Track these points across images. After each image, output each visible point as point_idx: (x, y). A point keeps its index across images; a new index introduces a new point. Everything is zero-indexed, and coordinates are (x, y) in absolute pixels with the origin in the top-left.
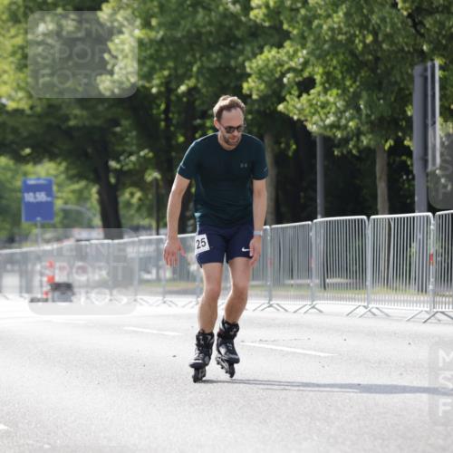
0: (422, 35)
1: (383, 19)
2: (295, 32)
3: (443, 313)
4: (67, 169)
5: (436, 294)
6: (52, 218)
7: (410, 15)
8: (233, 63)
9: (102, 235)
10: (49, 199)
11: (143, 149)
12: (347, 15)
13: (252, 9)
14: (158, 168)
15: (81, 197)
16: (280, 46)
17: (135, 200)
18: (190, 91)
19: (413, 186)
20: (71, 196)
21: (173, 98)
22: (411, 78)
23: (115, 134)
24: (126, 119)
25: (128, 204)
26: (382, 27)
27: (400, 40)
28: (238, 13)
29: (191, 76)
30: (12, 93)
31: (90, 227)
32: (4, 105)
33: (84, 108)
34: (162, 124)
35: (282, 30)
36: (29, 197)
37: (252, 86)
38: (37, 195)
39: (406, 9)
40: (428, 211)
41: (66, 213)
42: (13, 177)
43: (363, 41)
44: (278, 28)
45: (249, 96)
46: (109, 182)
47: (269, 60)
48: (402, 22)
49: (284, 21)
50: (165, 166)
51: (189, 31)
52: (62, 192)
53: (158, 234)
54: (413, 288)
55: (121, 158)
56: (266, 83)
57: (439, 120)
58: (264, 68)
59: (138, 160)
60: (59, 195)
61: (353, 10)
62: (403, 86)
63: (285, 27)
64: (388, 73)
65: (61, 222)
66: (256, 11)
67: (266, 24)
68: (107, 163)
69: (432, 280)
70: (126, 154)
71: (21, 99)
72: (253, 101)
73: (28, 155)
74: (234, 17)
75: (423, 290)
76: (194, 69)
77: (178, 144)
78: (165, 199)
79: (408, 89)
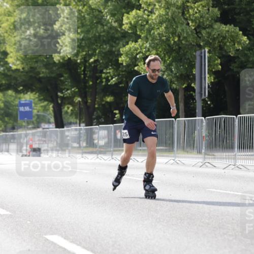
0: (200, 38)
1: (183, 30)
2: (142, 36)
3: (208, 163)
4: (39, 96)
5: (205, 154)
6: (32, 119)
7: (195, 29)
8: (114, 49)
9: (54, 127)
10: (31, 110)
11: (73, 88)
12: (165, 28)
13: (123, 25)
14: (80, 96)
15: (45, 109)
16: (136, 41)
17: (69, 111)
18: (95, 61)
19: (196, 105)
20: (40, 108)
21: (87, 64)
22: (195, 56)
23: (61, 80)
24: (66, 74)
25: (67, 112)
26: (183, 34)
27: (190, 39)
28: (116, 27)
29: (95, 55)
30: (14, 62)
31: (49, 123)
32: (11, 67)
33: (47, 69)
34: (82, 76)
35: (137, 34)
36: (22, 109)
37: (123, 59)
38: (25, 108)
39: (193, 26)
40: (202, 116)
41: (38, 116)
42: (14, 100)
43: (173, 40)
44: (135, 33)
45: (122, 64)
46: (58, 102)
47: (131, 48)
48: (191, 32)
49: (138, 30)
50: (83, 95)
51: (95, 35)
52: (37, 107)
53: (80, 126)
54: (195, 151)
55: (64, 91)
56: (129, 58)
57: (207, 76)
58: (129, 51)
59: (71, 92)
60: (35, 108)
61: (169, 26)
62: (191, 60)
63: (138, 33)
64: (185, 54)
65: (36, 120)
66: (125, 26)
67: (130, 32)
68: (57, 94)
69: (204, 148)
70: (66, 90)
71: (18, 65)
72: (124, 66)
73: (22, 90)
74: (115, 28)
75: (199, 152)
76: (97, 51)
77: (90, 85)
78: (84, 110)
79: (194, 61)
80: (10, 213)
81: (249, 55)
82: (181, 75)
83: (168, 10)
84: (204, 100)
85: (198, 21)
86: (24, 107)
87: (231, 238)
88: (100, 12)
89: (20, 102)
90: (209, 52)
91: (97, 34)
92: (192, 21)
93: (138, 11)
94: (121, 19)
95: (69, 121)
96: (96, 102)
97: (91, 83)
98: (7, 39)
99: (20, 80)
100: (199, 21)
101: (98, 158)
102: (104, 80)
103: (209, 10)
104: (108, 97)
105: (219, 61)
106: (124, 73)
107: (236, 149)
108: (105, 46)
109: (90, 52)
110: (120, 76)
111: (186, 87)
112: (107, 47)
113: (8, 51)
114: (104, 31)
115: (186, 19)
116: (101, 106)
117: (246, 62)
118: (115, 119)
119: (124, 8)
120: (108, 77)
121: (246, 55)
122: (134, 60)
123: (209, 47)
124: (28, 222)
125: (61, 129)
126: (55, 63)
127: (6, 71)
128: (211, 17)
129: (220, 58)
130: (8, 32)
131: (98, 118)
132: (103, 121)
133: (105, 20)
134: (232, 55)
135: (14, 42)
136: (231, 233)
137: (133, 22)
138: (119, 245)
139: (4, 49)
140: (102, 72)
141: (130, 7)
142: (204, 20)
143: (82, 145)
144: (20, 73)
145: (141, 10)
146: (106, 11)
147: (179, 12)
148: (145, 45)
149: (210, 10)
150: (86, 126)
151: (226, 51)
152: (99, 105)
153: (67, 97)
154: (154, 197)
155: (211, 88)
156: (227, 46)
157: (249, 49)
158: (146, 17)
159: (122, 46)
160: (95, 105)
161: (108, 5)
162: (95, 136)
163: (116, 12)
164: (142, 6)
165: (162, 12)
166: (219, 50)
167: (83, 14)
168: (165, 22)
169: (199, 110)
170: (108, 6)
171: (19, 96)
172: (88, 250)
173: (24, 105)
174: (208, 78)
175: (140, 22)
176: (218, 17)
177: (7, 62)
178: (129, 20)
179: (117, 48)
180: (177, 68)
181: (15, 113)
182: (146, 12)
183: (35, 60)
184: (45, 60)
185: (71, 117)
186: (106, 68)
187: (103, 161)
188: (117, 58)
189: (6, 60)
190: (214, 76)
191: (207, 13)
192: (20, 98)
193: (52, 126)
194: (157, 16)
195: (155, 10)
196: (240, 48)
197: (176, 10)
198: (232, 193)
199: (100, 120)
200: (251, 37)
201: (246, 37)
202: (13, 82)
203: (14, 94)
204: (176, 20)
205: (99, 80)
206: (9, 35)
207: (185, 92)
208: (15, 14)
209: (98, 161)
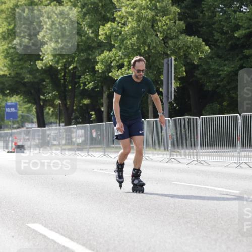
0: (167, 47)
1: (152, 41)
2: (116, 45)
3: (174, 159)
4: (23, 99)
5: (171, 151)
6: (17, 119)
7: (163, 40)
8: (90, 57)
9: (37, 126)
10: (16, 111)
11: (53, 91)
12: (137, 38)
13: (99, 35)
14: (60, 99)
15: (29, 110)
16: (110, 51)
17: (50, 112)
18: (74, 68)
20: (25, 110)
21: (67, 70)
22: (163, 64)
23: (43, 85)
24: (48, 79)
25: (48, 113)
26: (152, 44)
27: (159, 49)
28: (93, 37)
29: (74, 62)
31: (32, 122)
33: (30, 74)
34: (62, 81)
35: (111, 44)
36: (8, 110)
37: (99, 67)
39: (161, 37)
40: (169, 118)
41: (23, 117)
42: (1, 102)
43: (144, 49)
44: (109, 43)
45: (98, 71)
46: (40, 104)
47: (106, 56)
48: (160, 42)
49: (112, 40)
50: (63, 99)
52: (21, 108)
53: (60, 126)
54: (162, 149)
55: (46, 95)
56: (105, 65)
57: (173, 81)
58: (104, 60)
59: (52, 95)
61: (140, 37)
62: (160, 67)
64: (154, 62)
65: (21, 120)
66: (101, 36)
67: (105, 42)
68: (39, 96)
69: (170, 145)
70: (47, 93)
71: (5, 70)
72: (99, 73)
73: (8, 93)
74: (92, 39)
75: (166, 149)
76: (76, 59)
77: (69, 89)
78: (63, 111)
79: (162, 68)
81: (211, 63)
83: (139, 23)
84: (171, 103)
85: (165, 33)
86: (10, 108)
87: (194, 226)
88: (79, 24)
89: (6, 104)
90: (175, 60)
92: (161, 32)
93: (113, 24)
94: (97, 30)
95: (50, 121)
96: (74, 104)
97: (70, 87)
99: (7, 85)
100: (167, 33)
101: (75, 154)
102: (82, 85)
103: (175, 22)
104: (85, 100)
105: (184, 68)
106: (99, 79)
107: (199, 147)
108: (82, 55)
109: (69, 60)
110: (96, 81)
112: (84, 56)
114: (82, 41)
115: (155, 31)
116: (78, 108)
117: (207, 69)
118: (91, 119)
119: (100, 20)
120: (85, 82)
121: (208, 63)
122: (108, 67)
123: (175, 56)
124: (12, 212)
125: (43, 128)
126: (38, 69)
128: (178, 29)
129: (185, 65)
131: (76, 118)
132: (80, 121)
133: (83, 31)
134: (195, 63)
135: (2, 50)
136: (193, 222)
137: (108, 33)
138: (94, 233)
140: (79, 77)
141: (105, 20)
142: (172, 31)
143: (61, 143)
144: (7, 79)
145: (116, 22)
146: (84, 23)
147: (149, 25)
148: (118, 54)
149: (177, 23)
150: (65, 125)
151: (190, 59)
153: (49, 100)
154: (142, 191)
155: (177, 92)
156: (192, 55)
157: (211, 58)
158: (120, 28)
159: (98, 55)
160: (73, 107)
161: (86, 18)
162: (73, 135)
163: (93, 24)
164: (117, 19)
165: (134, 24)
166: (185, 58)
168: (136, 33)
171: (6, 98)
172: (66, 237)
174: (174, 83)
175: (114, 33)
176: (183, 29)
178: (104, 32)
179: (94, 57)
181: (2, 113)
182: (120, 24)
183: (20, 67)
184: (30, 67)
185: (51, 118)
186: (84, 74)
187: (80, 157)
188: (93, 66)
190: (180, 82)
191: (174, 26)
192: (6, 101)
193: (35, 125)
194: (130, 28)
195: (127, 22)
196: (203, 57)
197: (146, 23)
198: (195, 185)
199: (78, 120)
200: (213, 47)
201: (208, 47)
203: (1, 97)
204: (146, 31)
205: (77, 85)
208: (3, 25)
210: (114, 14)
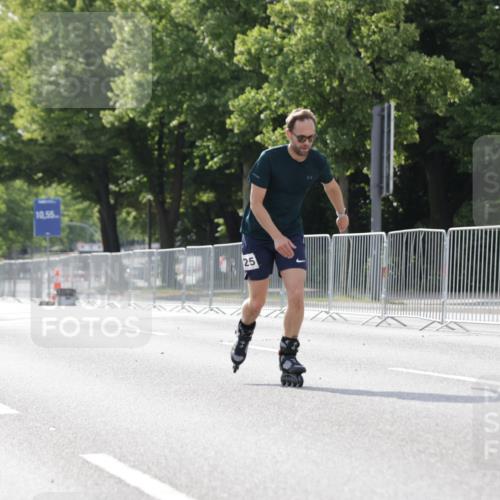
0: (381, 81)
1: (348, 66)
2: (271, 76)
3: (392, 318)
4: (73, 191)
5: (387, 301)
6: (59, 233)
7: (371, 64)
8: (216, 102)
9: (102, 249)
10: (57, 217)
11: (139, 175)
12: (315, 61)
13: (235, 55)
14: (151, 191)
15: (84, 215)
16: (259, 87)
17: (130, 219)
18: (181, 125)
19: (370, 209)
20: (76, 214)
21: (166, 131)
22: (371, 116)
23: (115, 161)
24: (124, 149)
25: (125, 222)
26: (347, 73)
27: (362, 84)
28: (222, 59)
29: (181, 113)
30: (27, 125)
31: (92, 241)
32: (20, 136)
33: (88, 138)
34: (156, 153)
35: (261, 74)
36: (40, 215)
37: (234, 122)
38: (47, 213)
39: (368, 58)
40: (382, 231)
41: (71, 229)
42: (26, 197)
43: (330, 84)
44: (257, 72)
45: (232, 130)
46: (109, 202)
47: (249, 100)
48: (364, 69)
49: (263, 66)
50: (157, 189)
51: (181, 74)
52: (68, 211)
53: (150, 248)
54: (368, 296)
55: (120, 182)
56: (246, 119)
57: (393, 153)
58: (244, 106)
59: (134, 184)
60: (66, 213)
61: (322, 58)
62: (364, 123)
63: (263, 71)
64: (351, 112)
65: (67, 237)
66: (239, 57)
67: (247, 68)
68: (107, 186)
69: (384, 290)
70: (124, 179)
71: (35, 131)
72: (234, 135)
73: (40, 179)
74: (219, 62)
75: (376, 298)
76: (185, 106)
77: (170, 171)
78: (158, 218)
79: (368, 126)
80: (17, 412)
81: (473, 113)
82: (344, 152)
83: (320, 28)
84: (386, 200)
85: (377, 49)
86: (44, 210)
87: (432, 461)
88: (192, 30)
89: (36, 202)
90: (397, 108)
91: (185, 73)
92: (367, 49)
93: (263, 29)
94: (231, 44)
95: (131, 238)
96: (181, 203)
97: (172, 166)
98: (14, 82)
99: (38, 161)
100: (380, 48)
101: (183, 308)
102: (197, 161)
103: (398, 27)
104: (204, 193)
105: (416, 126)
106: (234, 148)
107: (445, 292)
108: (199, 97)
109: (171, 107)
110: (228, 153)
111: (351, 174)
112: (202, 99)
113: (16, 106)
114: (198, 68)
115: (355, 45)
116: (190, 210)
117: (466, 127)
118: (217, 235)
119: (237, 23)
120: (205, 155)
121: (467, 113)
122: (254, 123)
123: (398, 98)
124: (52, 429)
125: (114, 254)
126: (104, 127)
127: (12, 142)
128: (402, 42)
129: (417, 119)
130: (16, 69)
131: (185, 232)
132: (194, 238)
133: (201, 45)
134: (441, 114)
135: (26, 87)
136: (433, 451)
137: (253, 51)
138: (222, 473)
139: (7, 101)
140: (192, 145)
141: (248, 21)
142: (390, 46)
143: (153, 284)
144: (37, 148)
145: (270, 26)
146: (202, 28)
147: (341, 32)
148: (276, 95)
149: (402, 28)
150: (162, 247)
151: (429, 106)
152: (186, 209)
153: (126, 193)
154: (299, 384)
155: (399, 177)
156: (433, 97)
157: (474, 103)
158: (279, 40)
159: (231, 96)
160: (179, 208)
161: (206, 17)
162: (179, 267)
163: (221, 31)
164: (272, 19)
165: (310, 31)
166: (417, 103)
167: (158, 35)
168: (314, 51)
169: (376, 218)
170: (207, 20)
171: (35, 190)
173: (45, 208)
174: (395, 157)
175: (267, 50)
176: (415, 41)
177: (13, 125)
178: (246, 47)
179: (223, 100)
180: (335, 138)
181: (27, 222)
182: (279, 31)
183: (65, 123)
184: (86, 122)
185: (133, 231)
186: (201, 137)
187: (193, 314)
188: (222, 119)
189: (12, 121)
190: (406, 154)
191: (395, 34)
192: (37, 195)
193: (98, 247)
194: (300, 39)
195: (295, 27)
196: (457, 100)
197: (336, 28)
198: (436, 374)
199: (189, 237)
200: (479, 80)
201: (467, 80)
202: (25, 165)
203: (25, 187)
204: (336, 46)
205: (188, 161)
206: (18, 74)
207: (350, 183)
208: (29, 33)
209: (184, 313)
210: (266, 9)
